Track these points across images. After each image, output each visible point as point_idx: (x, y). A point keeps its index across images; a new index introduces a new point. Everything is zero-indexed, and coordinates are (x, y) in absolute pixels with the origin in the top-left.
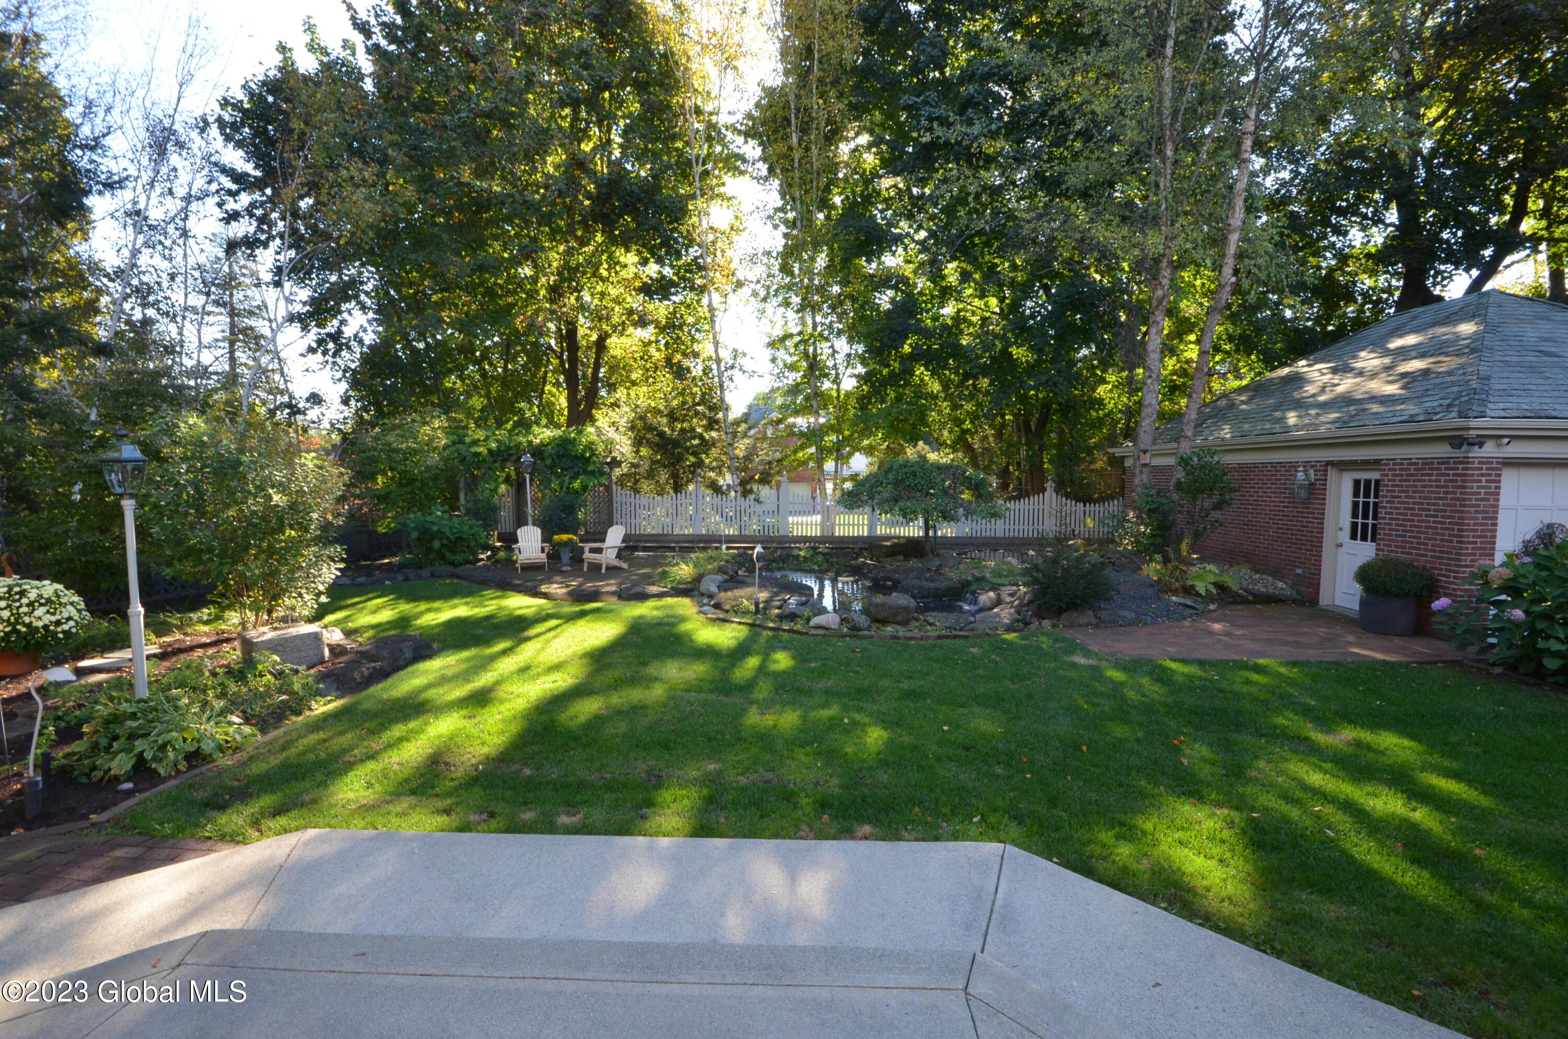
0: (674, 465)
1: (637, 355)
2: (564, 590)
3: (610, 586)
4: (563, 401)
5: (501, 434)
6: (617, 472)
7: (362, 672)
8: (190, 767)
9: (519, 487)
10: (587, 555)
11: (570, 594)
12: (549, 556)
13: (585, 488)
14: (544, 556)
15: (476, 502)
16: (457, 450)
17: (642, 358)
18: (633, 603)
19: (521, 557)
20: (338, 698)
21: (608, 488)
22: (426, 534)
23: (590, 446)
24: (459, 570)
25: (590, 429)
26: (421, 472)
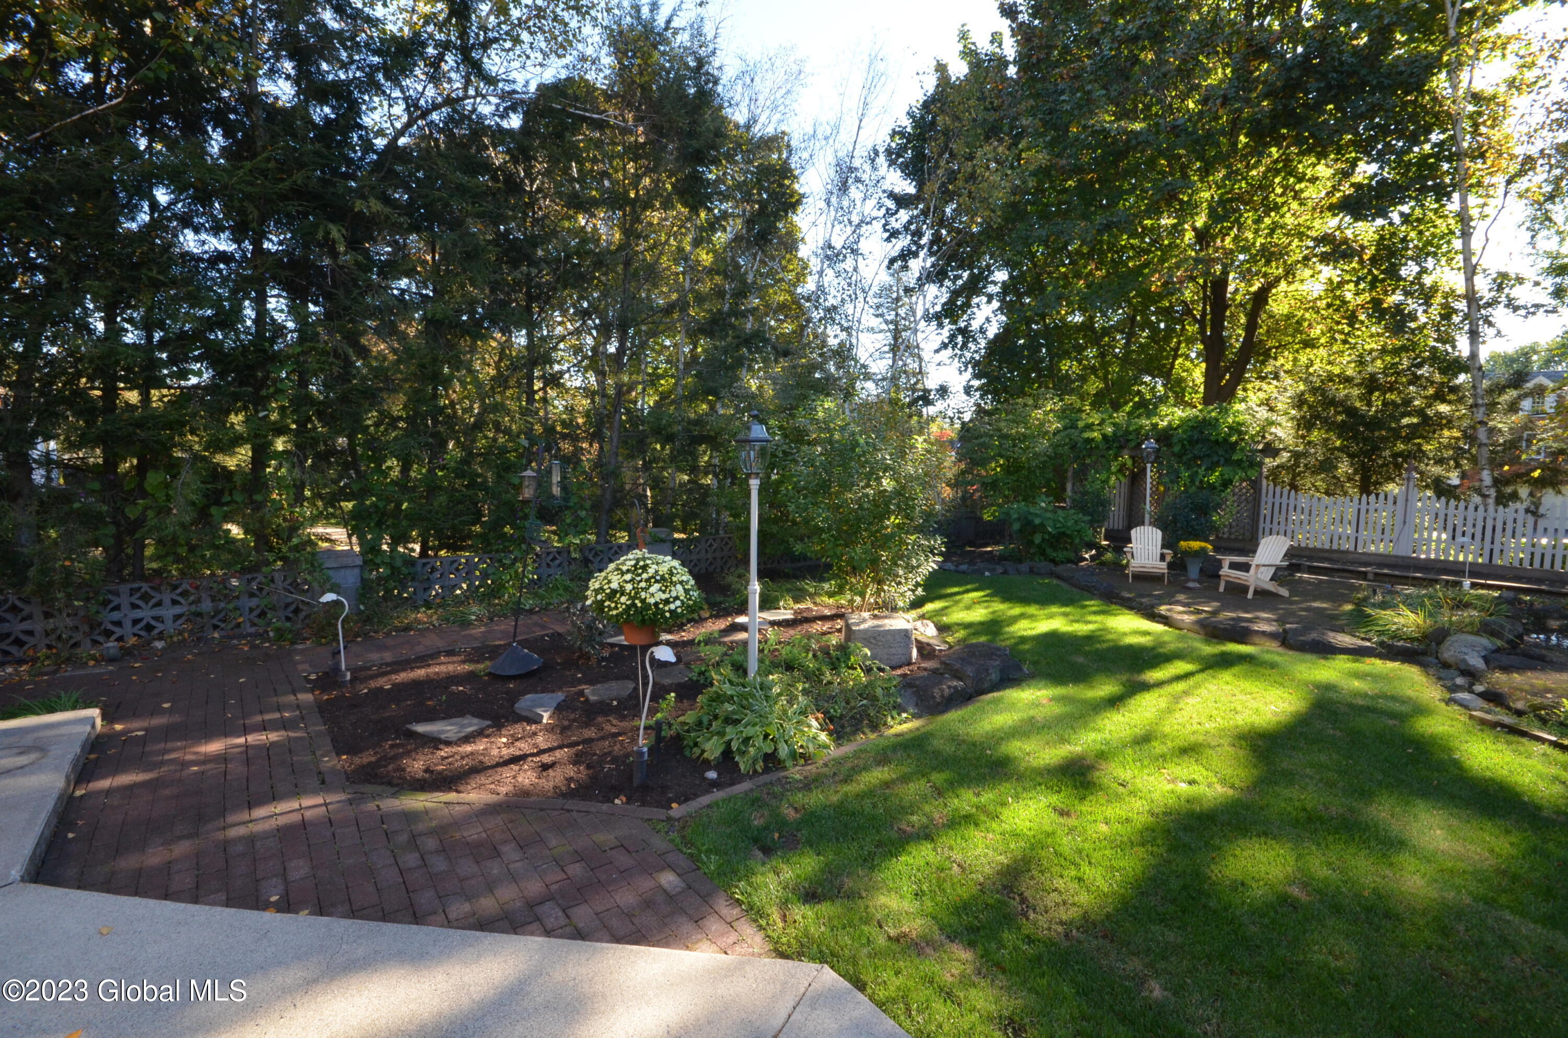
0: (1368, 454)
1: (1322, 304)
2: (1193, 618)
3: (1265, 622)
4: (1198, 375)
5: (1120, 417)
6: (1270, 463)
7: (942, 690)
8: (766, 770)
9: (1136, 479)
10: (1225, 571)
11: (1199, 622)
12: (1170, 566)
13: (1226, 483)
14: (1164, 565)
15: (1085, 493)
16: (1068, 436)
17: (1329, 306)
18: (1308, 657)
19: (1134, 563)
20: (915, 716)
21: (1255, 485)
22: (1028, 527)
23: (1237, 429)
24: (1059, 569)
25: (1240, 407)
26: (1028, 459)
